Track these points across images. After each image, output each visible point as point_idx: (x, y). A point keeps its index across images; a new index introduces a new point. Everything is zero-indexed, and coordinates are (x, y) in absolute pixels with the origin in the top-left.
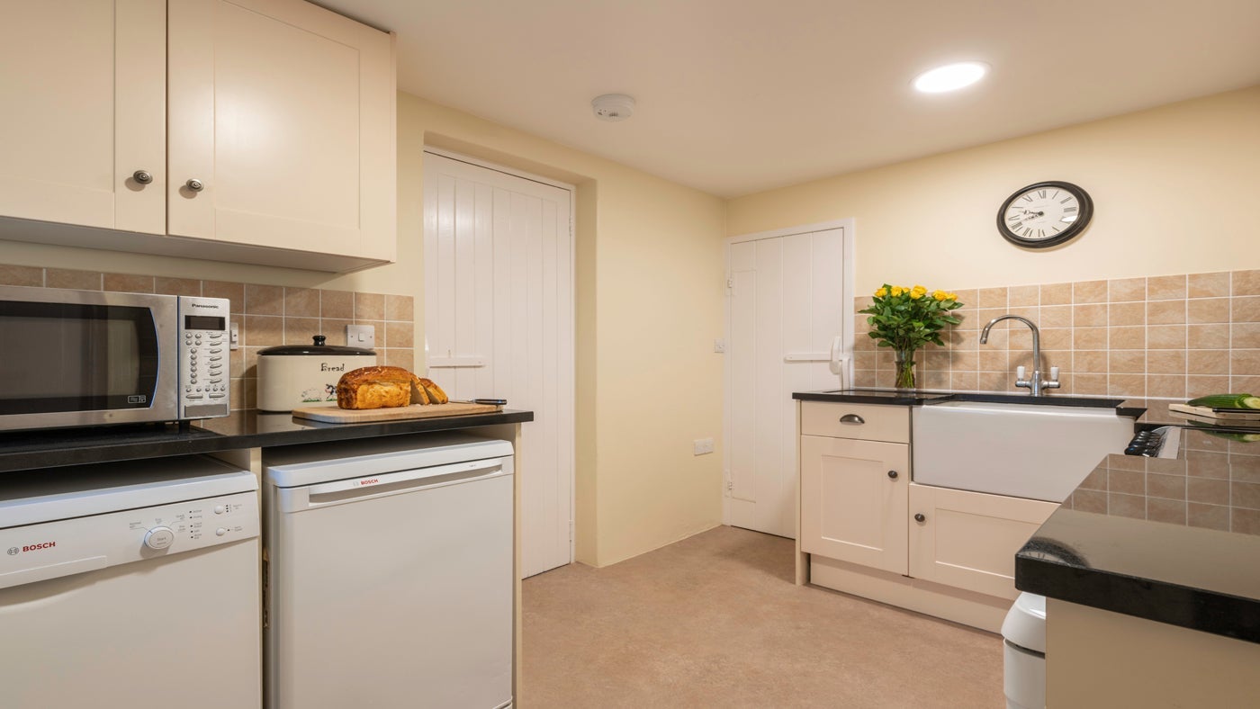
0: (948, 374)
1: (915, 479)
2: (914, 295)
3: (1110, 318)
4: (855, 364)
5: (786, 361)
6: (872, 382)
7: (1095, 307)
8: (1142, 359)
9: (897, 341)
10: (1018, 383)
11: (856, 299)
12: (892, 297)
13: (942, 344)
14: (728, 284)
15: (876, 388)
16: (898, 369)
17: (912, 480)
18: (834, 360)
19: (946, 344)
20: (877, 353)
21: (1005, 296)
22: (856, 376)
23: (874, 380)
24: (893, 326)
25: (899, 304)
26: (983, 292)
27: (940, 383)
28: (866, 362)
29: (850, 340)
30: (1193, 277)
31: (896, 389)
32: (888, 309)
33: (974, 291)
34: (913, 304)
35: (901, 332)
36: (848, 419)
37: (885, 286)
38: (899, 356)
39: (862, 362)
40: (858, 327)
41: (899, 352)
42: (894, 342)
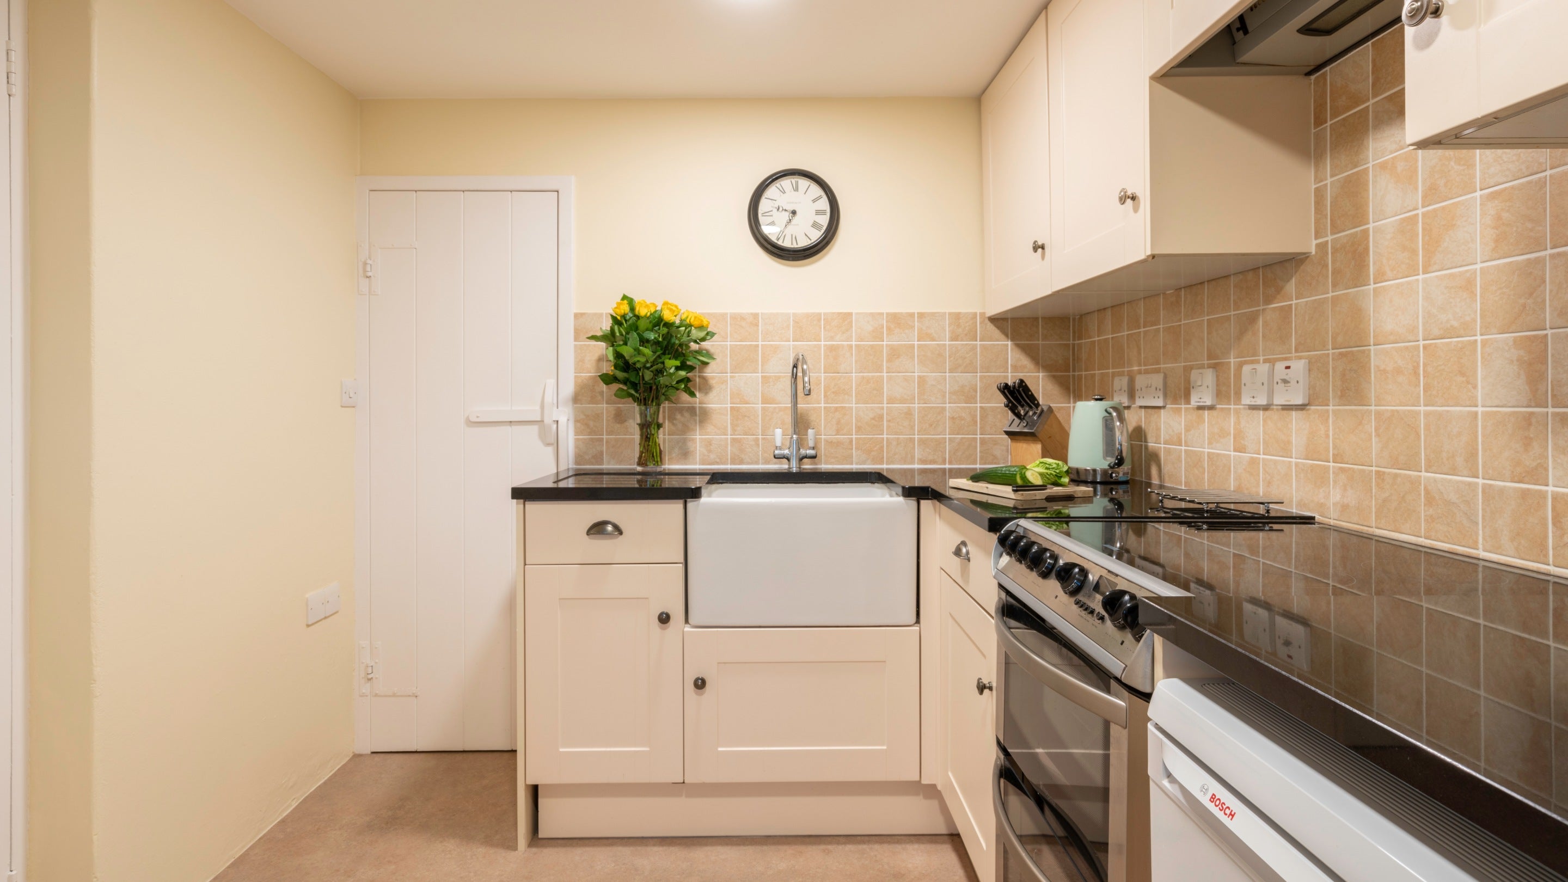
0: (694, 440)
1: (690, 621)
2: (668, 316)
3: (856, 362)
4: (576, 428)
5: (471, 423)
6: (598, 458)
7: (843, 346)
8: (881, 417)
9: (642, 390)
10: (777, 452)
11: (577, 316)
12: (638, 317)
13: (692, 394)
14: (365, 271)
15: (606, 466)
16: (642, 435)
17: (687, 621)
18: (547, 420)
19: (698, 394)
20: (605, 409)
21: (757, 325)
22: (577, 447)
23: (602, 453)
24: (638, 365)
25: (647, 330)
26: (735, 317)
27: (685, 455)
28: (591, 423)
29: (568, 388)
30: (921, 315)
31: (639, 469)
32: (634, 336)
33: (724, 315)
34: (665, 330)
35: (648, 376)
36: (598, 529)
37: (625, 297)
38: (643, 415)
39: (585, 423)
40: (579, 362)
41: (643, 408)
42: (637, 391)
